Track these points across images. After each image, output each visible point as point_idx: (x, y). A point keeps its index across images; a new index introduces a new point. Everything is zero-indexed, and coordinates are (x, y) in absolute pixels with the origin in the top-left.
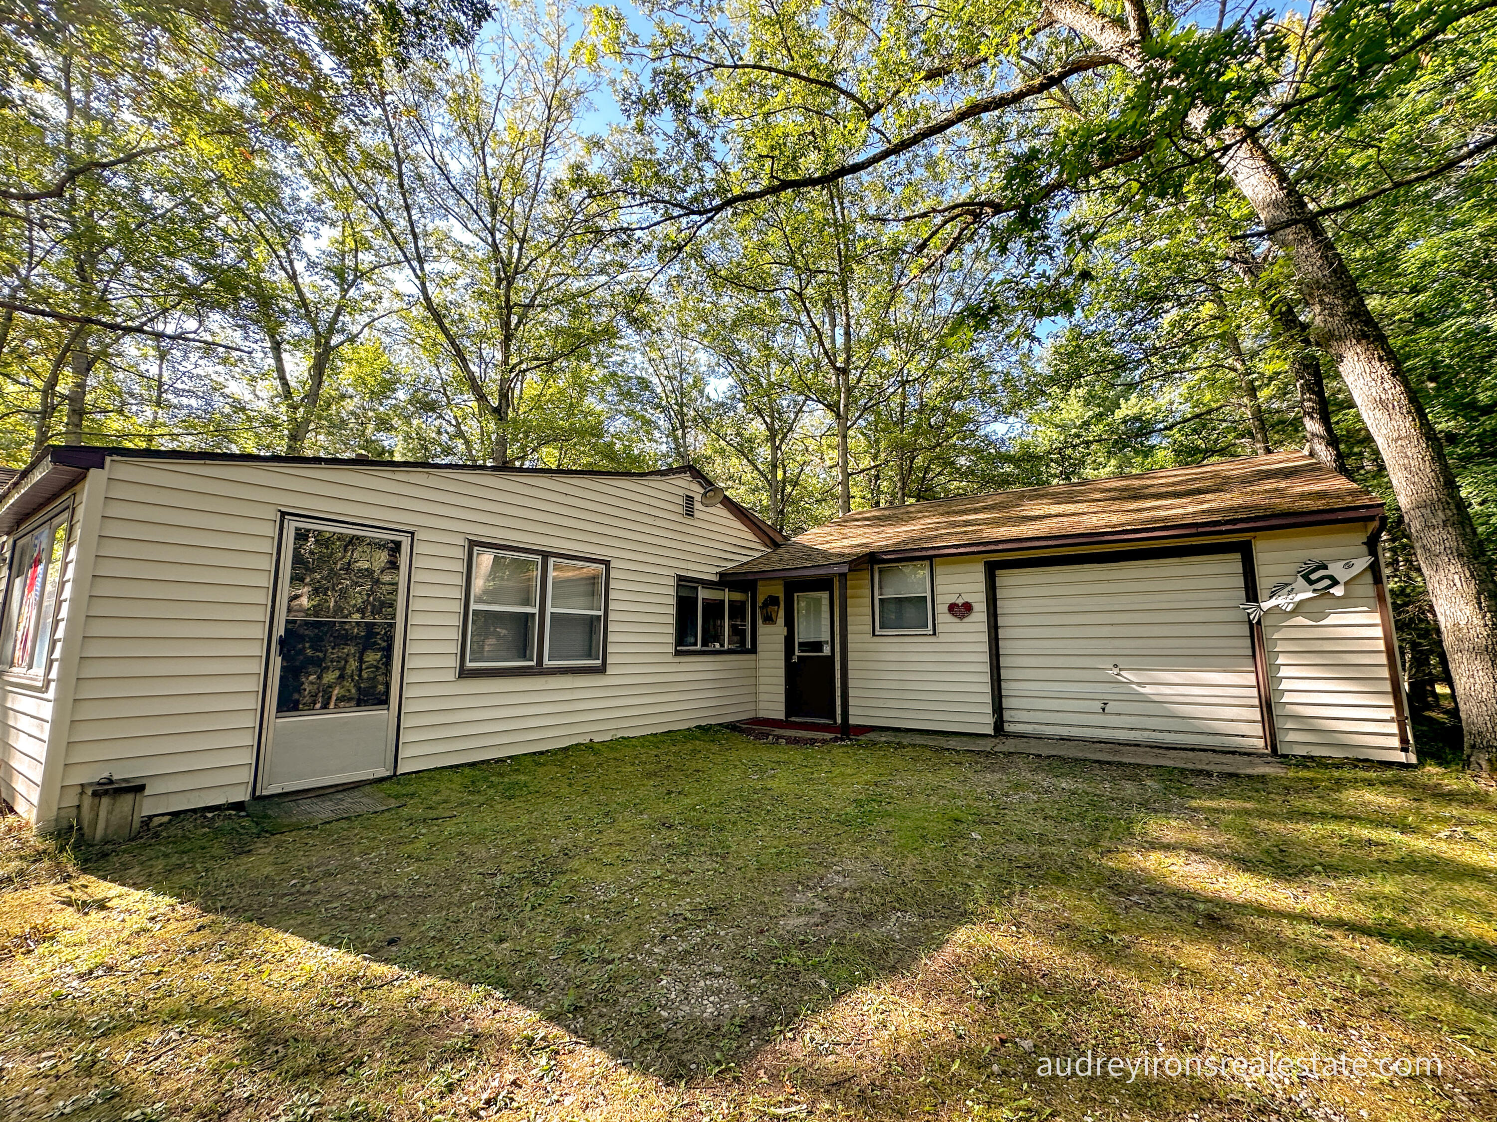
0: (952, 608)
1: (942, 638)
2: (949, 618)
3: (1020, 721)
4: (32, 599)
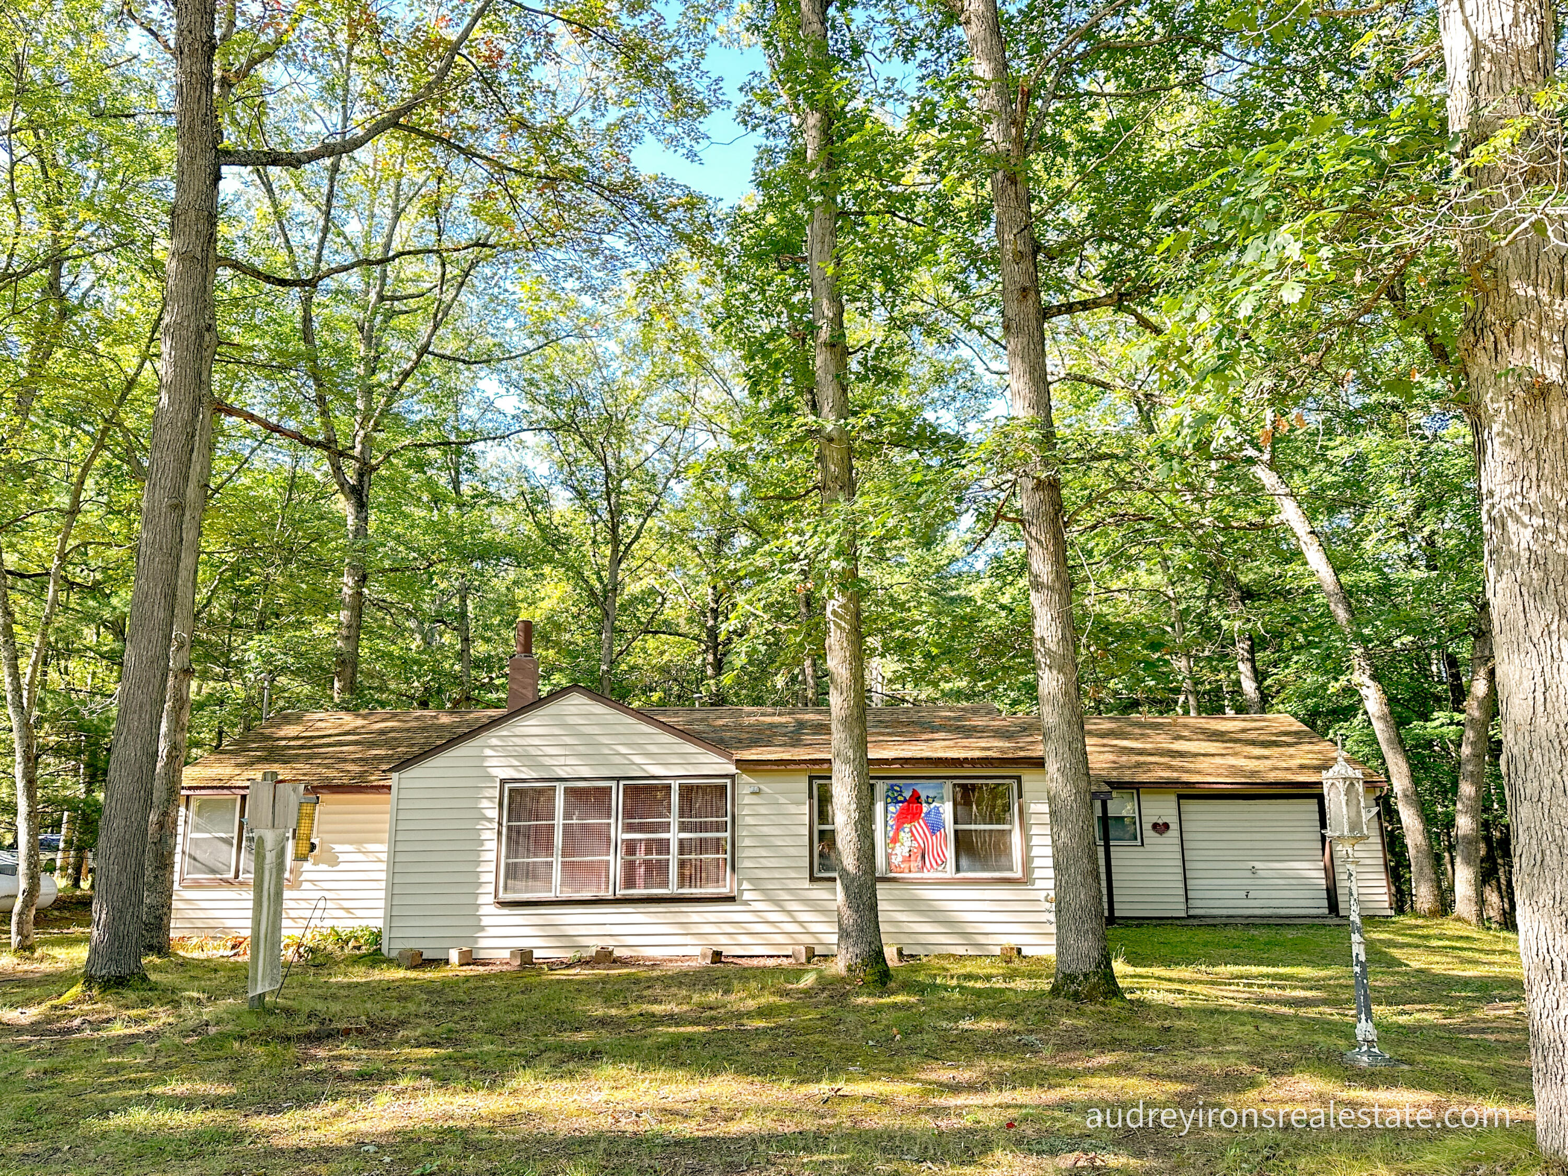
0: (1155, 826)
1: (1147, 848)
2: (1153, 833)
3: (1201, 906)
4: (920, 827)
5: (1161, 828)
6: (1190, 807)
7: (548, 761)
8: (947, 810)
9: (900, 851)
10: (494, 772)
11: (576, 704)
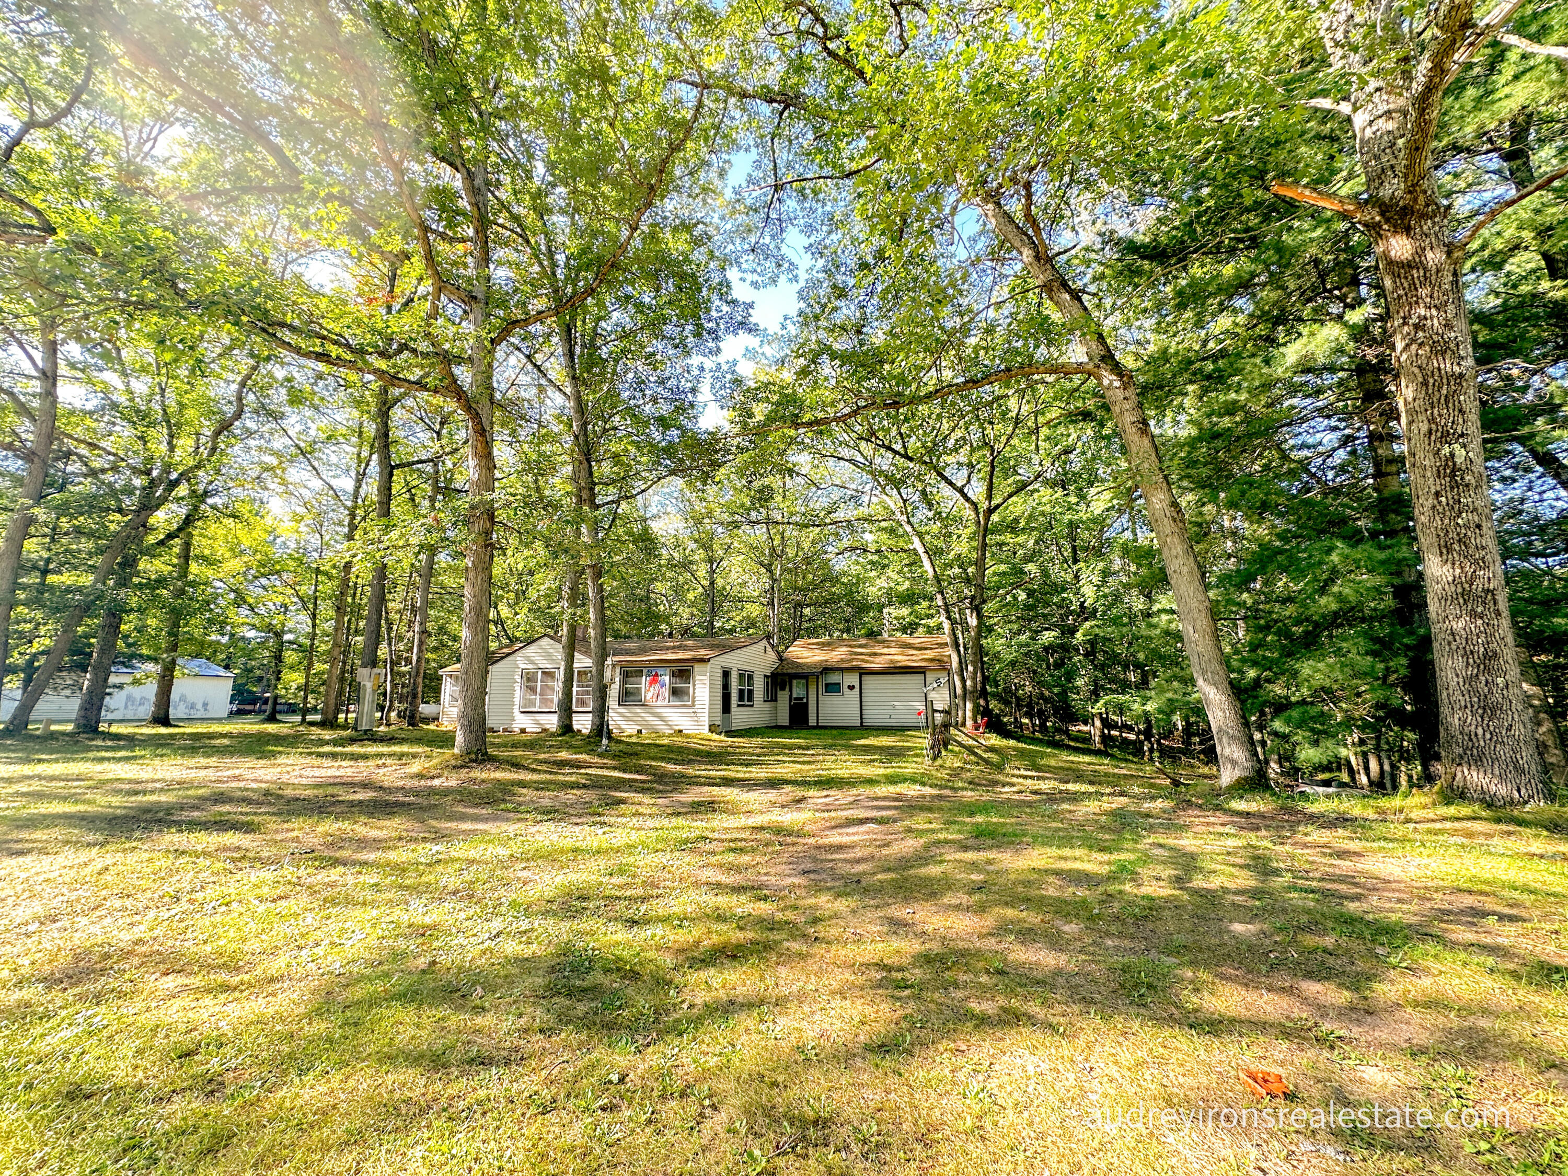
0: (849, 687)
1: (845, 696)
2: (848, 690)
3: (868, 721)
4: (657, 686)
5: (851, 688)
6: (864, 678)
7: (536, 662)
8: (667, 678)
9: (649, 695)
10: (520, 666)
11: (546, 642)
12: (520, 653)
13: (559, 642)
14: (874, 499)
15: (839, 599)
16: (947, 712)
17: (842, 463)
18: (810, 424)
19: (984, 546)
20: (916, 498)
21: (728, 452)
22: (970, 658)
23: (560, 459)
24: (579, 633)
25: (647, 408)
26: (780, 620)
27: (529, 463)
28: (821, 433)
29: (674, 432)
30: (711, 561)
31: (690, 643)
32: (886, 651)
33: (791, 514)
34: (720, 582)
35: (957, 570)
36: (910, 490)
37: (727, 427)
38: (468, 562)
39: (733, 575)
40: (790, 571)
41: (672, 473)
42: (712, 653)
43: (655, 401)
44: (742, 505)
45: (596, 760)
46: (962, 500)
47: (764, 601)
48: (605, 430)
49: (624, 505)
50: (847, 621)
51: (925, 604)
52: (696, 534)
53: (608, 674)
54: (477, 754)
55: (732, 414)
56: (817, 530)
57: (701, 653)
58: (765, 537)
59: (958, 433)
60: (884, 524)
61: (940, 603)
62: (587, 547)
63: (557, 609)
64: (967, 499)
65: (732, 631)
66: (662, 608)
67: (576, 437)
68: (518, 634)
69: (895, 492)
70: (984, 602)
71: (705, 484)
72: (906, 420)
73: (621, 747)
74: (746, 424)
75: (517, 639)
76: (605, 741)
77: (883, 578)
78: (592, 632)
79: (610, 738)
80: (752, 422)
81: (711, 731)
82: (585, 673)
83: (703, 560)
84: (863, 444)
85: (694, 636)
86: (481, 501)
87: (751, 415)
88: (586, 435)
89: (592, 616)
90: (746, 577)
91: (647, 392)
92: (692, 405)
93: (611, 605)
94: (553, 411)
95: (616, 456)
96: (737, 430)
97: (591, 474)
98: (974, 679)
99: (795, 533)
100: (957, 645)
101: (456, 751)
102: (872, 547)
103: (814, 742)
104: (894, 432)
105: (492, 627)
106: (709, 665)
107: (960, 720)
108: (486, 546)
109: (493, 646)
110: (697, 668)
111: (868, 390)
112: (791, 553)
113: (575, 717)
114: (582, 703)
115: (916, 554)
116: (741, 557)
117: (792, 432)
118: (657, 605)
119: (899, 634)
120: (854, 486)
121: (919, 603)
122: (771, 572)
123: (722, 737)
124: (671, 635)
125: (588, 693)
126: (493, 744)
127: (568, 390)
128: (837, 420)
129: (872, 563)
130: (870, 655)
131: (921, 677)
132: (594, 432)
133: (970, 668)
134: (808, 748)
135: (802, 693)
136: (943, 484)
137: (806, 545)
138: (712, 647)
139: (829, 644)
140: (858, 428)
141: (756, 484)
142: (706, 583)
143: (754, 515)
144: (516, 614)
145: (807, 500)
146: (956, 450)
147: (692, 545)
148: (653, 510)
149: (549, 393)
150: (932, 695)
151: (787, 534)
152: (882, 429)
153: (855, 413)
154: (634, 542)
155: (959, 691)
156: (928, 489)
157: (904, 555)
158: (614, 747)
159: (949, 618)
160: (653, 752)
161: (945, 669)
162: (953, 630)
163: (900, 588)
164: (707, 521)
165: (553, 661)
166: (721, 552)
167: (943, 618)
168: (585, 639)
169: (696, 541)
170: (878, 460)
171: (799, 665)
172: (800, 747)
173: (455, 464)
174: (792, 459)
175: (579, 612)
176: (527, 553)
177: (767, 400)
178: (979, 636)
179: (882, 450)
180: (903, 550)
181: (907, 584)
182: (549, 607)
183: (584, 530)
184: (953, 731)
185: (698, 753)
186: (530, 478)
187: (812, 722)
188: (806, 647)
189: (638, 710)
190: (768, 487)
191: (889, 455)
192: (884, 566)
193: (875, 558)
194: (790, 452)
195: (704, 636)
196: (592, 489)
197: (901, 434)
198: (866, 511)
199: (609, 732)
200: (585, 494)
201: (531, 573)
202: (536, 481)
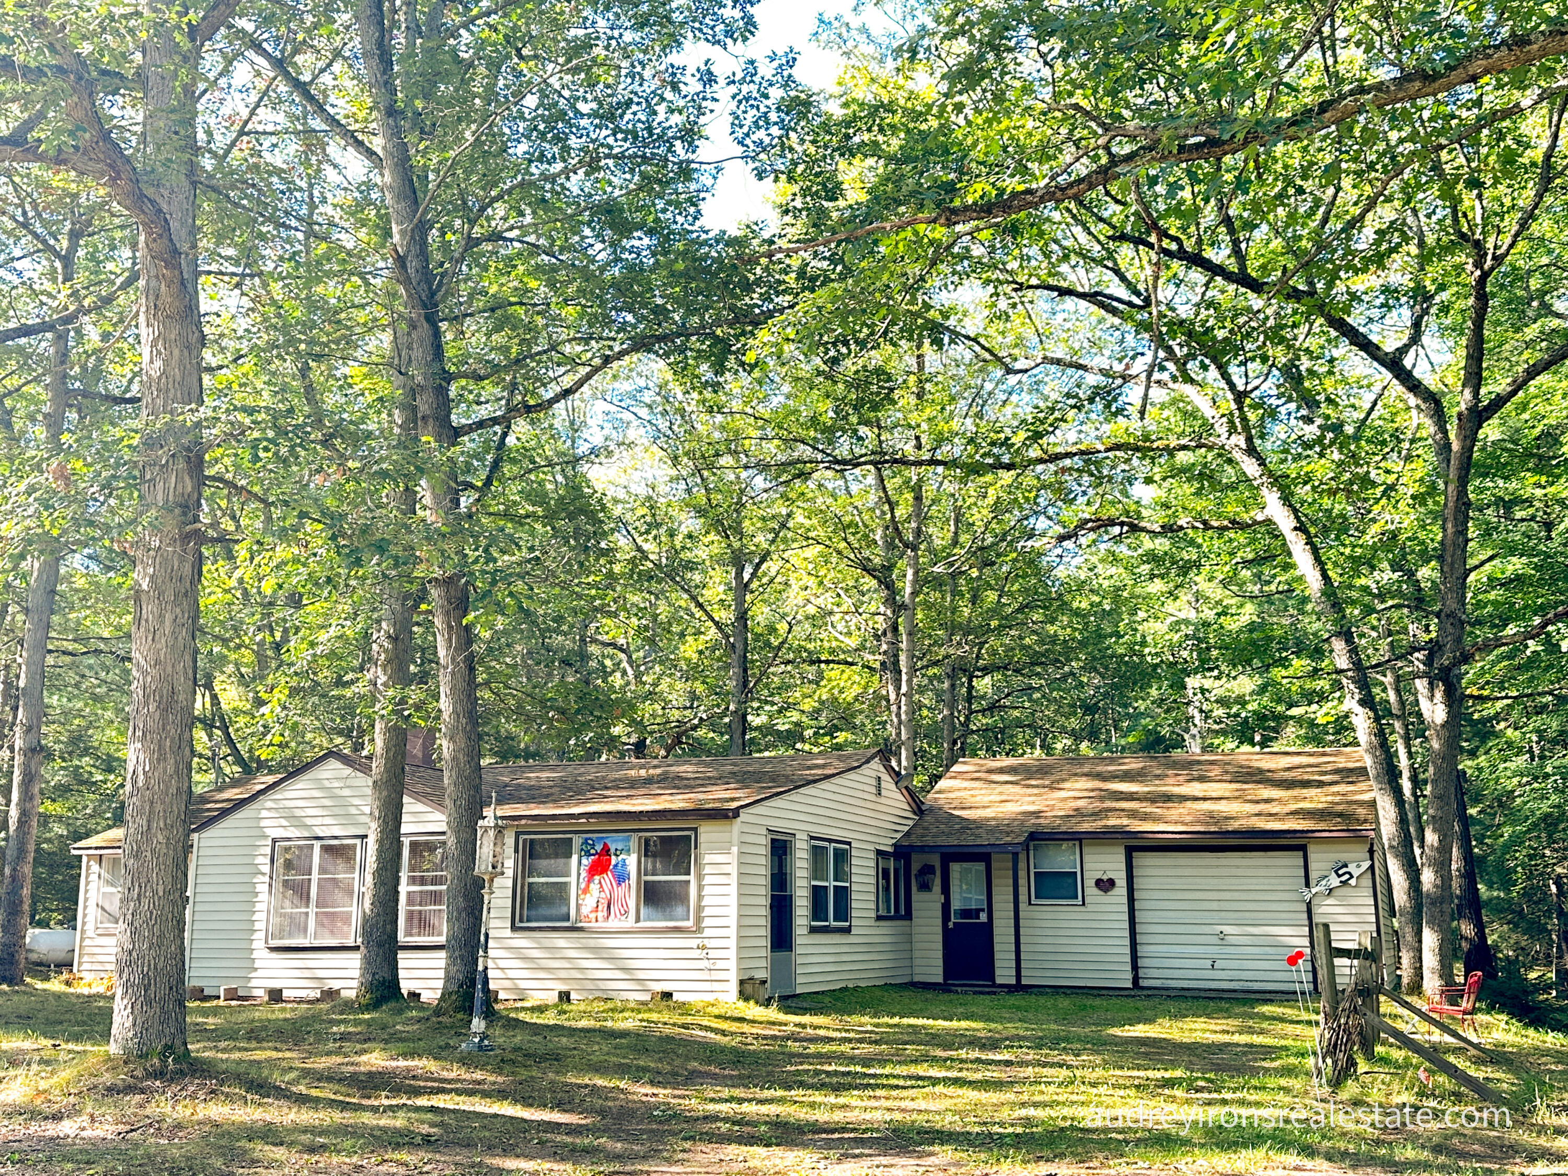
0: (1099, 883)
1: (1089, 908)
2: (1096, 891)
3: (1152, 977)
4: (608, 879)
5: (1105, 885)
6: (1143, 861)
7: (309, 821)
8: (632, 861)
9: (589, 902)
10: (268, 832)
11: (332, 770)
12: (267, 802)
13: (366, 769)
14: (1157, 394)
15: (1068, 652)
16: (1369, 956)
17: (1070, 303)
18: (985, 209)
19: (1463, 507)
20: (1269, 387)
21: (777, 288)
22: (1429, 812)
23: (362, 316)
24: (415, 748)
25: (575, 184)
26: (914, 708)
27: (285, 329)
28: (1014, 230)
29: (642, 241)
30: (738, 560)
31: (687, 769)
32: (1196, 789)
33: (940, 441)
34: (760, 614)
35: (1386, 575)
36: (1255, 367)
37: (773, 224)
38: (141, 577)
39: (794, 597)
40: (937, 582)
41: (641, 344)
42: (743, 796)
43: (593, 166)
44: (814, 421)
45: (455, 1072)
46: (1397, 388)
47: (875, 660)
48: (471, 243)
49: (521, 429)
50: (1090, 709)
51: (1300, 664)
52: (700, 495)
53: (485, 849)
54: (163, 1057)
55: (784, 191)
56: (1007, 477)
57: (717, 795)
58: (872, 498)
59: (1386, 213)
60: (1183, 458)
61: (1343, 662)
62: (431, 536)
63: (361, 688)
64: (1413, 385)
65: (793, 736)
66: (617, 680)
67: (401, 261)
68: (264, 754)
69: (1213, 373)
70: (1467, 658)
71: (720, 369)
72: (1241, 185)
73: (519, 1038)
74: (823, 213)
75: (262, 765)
76: (478, 1024)
77: (1185, 596)
78: (445, 746)
79: (490, 1014)
80: (835, 210)
81: (744, 996)
82: (431, 847)
83: (719, 560)
84: (1126, 251)
85: (698, 749)
86: (169, 427)
87: (833, 191)
88: (424, 254)
89: (445, 704)
90: (827, 600)
91: (573, 142)
92: (686, 172)
93: (493, 675)
94: (341, 197)
95: (497, 306)
96: (798, 229)
97: (438, 350)
98: (1441, 865)
99: (948, 487)
100: (1391, 774)
101: (113, 1048)
102: (1153, 519)
103: (1012, 1028)
104: (1209, 215)
105: (200, 735)
106: (737, 825)
107: (1406, 973)
108: (186, 538)
109: (202, 781)
110: (708, 833)
111: (1139, 112)
112: (940, 536)
113: (405, 960)
114: (421, 922)
115: (1276, 535)
116: (814, 551)
117: (939, 233)
118: (605, 674)
119: (1230, 745)
120: (1101, 361)
121: (1283, 663)
122: (889, 585)
123: (773, 1013)
124: (640, 748)
125: (435, 898)
126: (203, 1032)
127: (377, 144)
128: (1056, 194)
129: (1152, 557)
130: (1152, 799)
131: (1296, 859)
132: (445, 246)
133: (1431, 837)
134: (993, 1044)
135: (976, 899)
136: (1343, 350)
137: (979, 516)
138: (743, 779)
139: (1042, 771)
140: (1112, 210)
141: (849, 366)
142: (726, 616)
143: (843, 448)
144: (260, 703)
145: (980, 399)
146: (1379, 260)
147: (689, 523)
148: (594, 436)
149: (333, 150)
150: (1326, 910)
151: (929, 490)
152: (1176, 211)
153: (1104, 175)
154: (549, 518)
155: (1401, 897)
156: (1305, 364)
157: (1241, 537)
158: (499, 1037)
159: (1367, 702)
160: (599, 1050)
161: (1357, 837)
162: (1381, 735)
163: (1232, 625)
164: (726, 460)
165: (348, 818)
166: (762, 539)
167: (1351, 704)
168: (429, 763)
169: (701, 512)
170: (1165, 293)
171: (967, 825)
172: (973, 1042)
173: (105, 336)
174: (943, 299)
175: (415, 694)
176: (283, 552)
177: (874, 149)
178: (1452, 749)
179: (1177, 266)
180: (1237, 524)
181: (1249, 613)
182: (339, 683)
183: (424, 490)
184: (1387, 1006)
185: (711, 1053)
186: (289, 366)
187: (1004, 973)
188: (986, 777)
189: (560, 941)
190: (879, 372)
191: (1197, 276)
192: (1186, 568)
193: (1162, 545)
194: (934, 282)
195: (725, 750)
196: (441, 392)
197: (1227, 221)
198: (1135, 424)
199: (490, 997)
200: (424, 405)
201: (295, 601)
202: (305, 371)
